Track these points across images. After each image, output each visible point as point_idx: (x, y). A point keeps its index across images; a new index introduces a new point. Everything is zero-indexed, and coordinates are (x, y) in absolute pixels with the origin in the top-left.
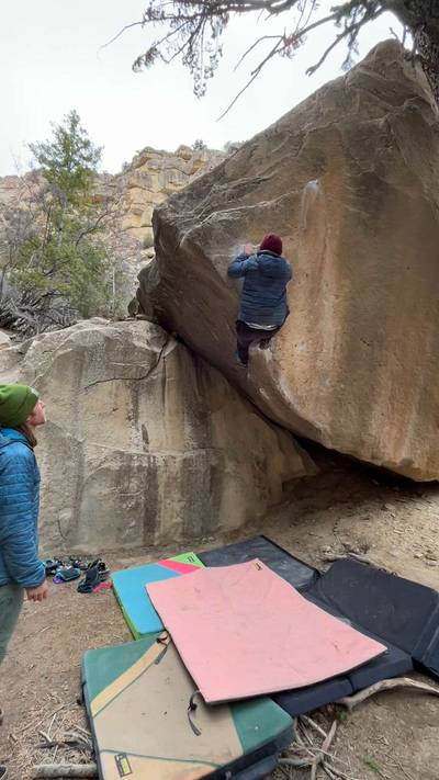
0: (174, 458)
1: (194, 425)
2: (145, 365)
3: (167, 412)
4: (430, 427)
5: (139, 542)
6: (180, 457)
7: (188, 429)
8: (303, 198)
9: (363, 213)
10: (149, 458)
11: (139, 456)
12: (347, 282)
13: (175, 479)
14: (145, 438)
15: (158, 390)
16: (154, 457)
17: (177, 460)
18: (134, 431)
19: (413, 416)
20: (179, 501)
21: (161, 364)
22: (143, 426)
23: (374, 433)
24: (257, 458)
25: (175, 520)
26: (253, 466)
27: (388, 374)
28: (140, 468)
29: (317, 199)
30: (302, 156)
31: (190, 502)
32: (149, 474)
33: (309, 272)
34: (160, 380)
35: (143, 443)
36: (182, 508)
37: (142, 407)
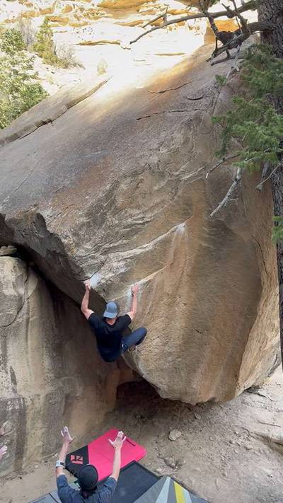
0: (38, 395)
1: (52, 358)
2: (13, 312)
3: (29, 349)
4: (230, 378)
5: (12, 468)
6: (43, 393)
7: (47, 362)
8: (173, 240)
9: (211, 247)
10: (19, 400)
11: (12, 400)
12: (193, 294)
13: (39, 412)
14: (14, 381)
15: (23, 330)
16: (23, 399)
17: (42, 397)
18: (4, 375)
19: (221, 373)
20: (41, 429)
21: (25, 306)
22: (11, 368)
23: (194, 387)
24: (100, 376)
25: (37, 445)
26: (97, 386)
27: (210, 350)
28: (13, 411)
29: (183, 239)
30: (176, 202)
31: (49, 428)
32: (20, 414)
33: (170, 293)
34: (24, 322)
35: (11, 385)
36: (43, 434)
37: (10, 350)
